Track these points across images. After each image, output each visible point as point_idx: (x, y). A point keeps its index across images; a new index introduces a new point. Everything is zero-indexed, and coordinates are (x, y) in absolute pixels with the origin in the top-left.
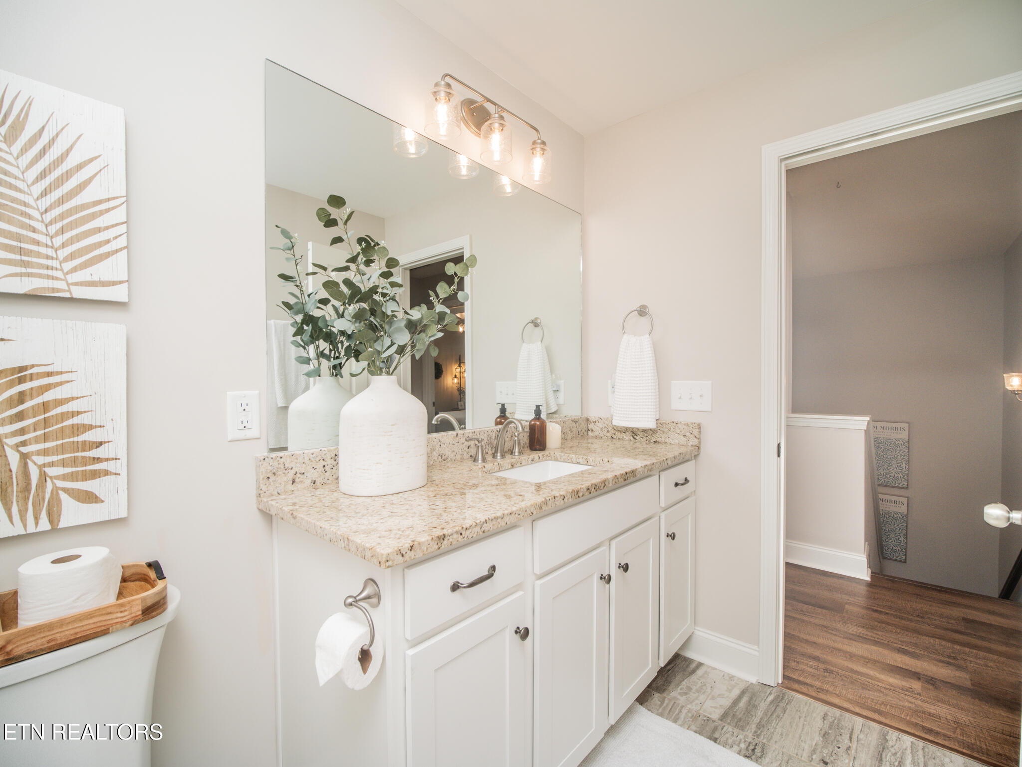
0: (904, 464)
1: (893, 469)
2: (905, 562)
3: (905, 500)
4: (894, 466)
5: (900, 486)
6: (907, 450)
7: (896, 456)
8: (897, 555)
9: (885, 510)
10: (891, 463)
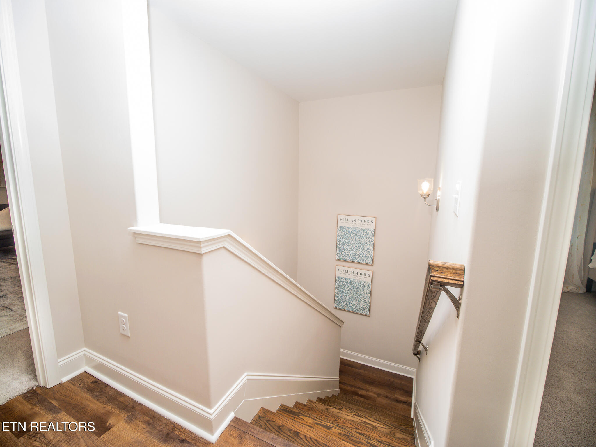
0: (371, 247)
1: (365, 251)
2: (369, 316)
3: (370, 273)
4: (365, 249)
5: (368, 263)
6: (374, 237)
7: (367, 241)
8: (364, 311)
9: (359, 280)
10: (363, 246)
